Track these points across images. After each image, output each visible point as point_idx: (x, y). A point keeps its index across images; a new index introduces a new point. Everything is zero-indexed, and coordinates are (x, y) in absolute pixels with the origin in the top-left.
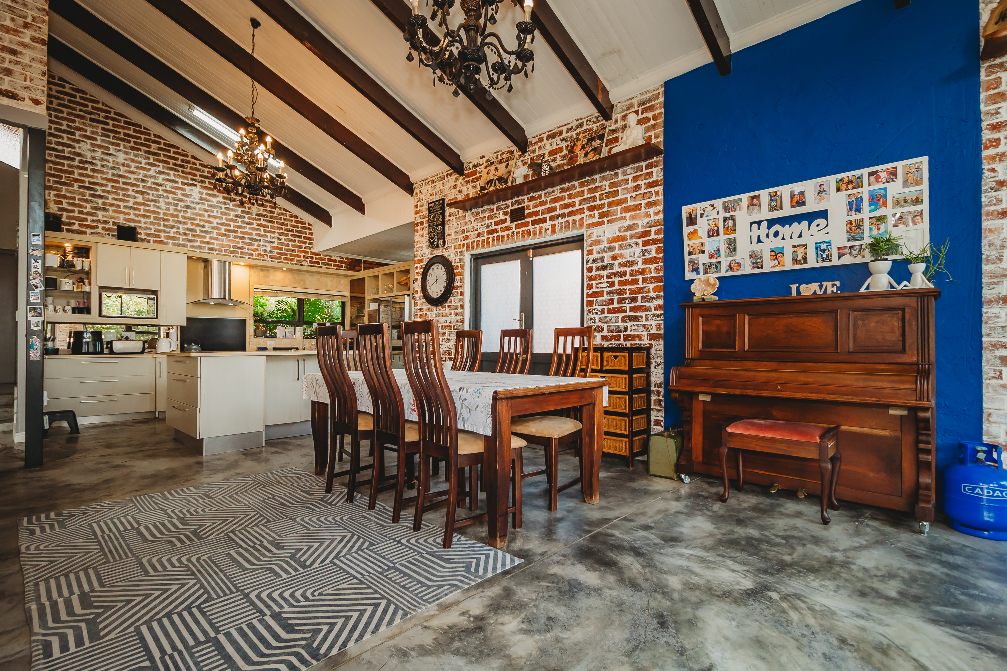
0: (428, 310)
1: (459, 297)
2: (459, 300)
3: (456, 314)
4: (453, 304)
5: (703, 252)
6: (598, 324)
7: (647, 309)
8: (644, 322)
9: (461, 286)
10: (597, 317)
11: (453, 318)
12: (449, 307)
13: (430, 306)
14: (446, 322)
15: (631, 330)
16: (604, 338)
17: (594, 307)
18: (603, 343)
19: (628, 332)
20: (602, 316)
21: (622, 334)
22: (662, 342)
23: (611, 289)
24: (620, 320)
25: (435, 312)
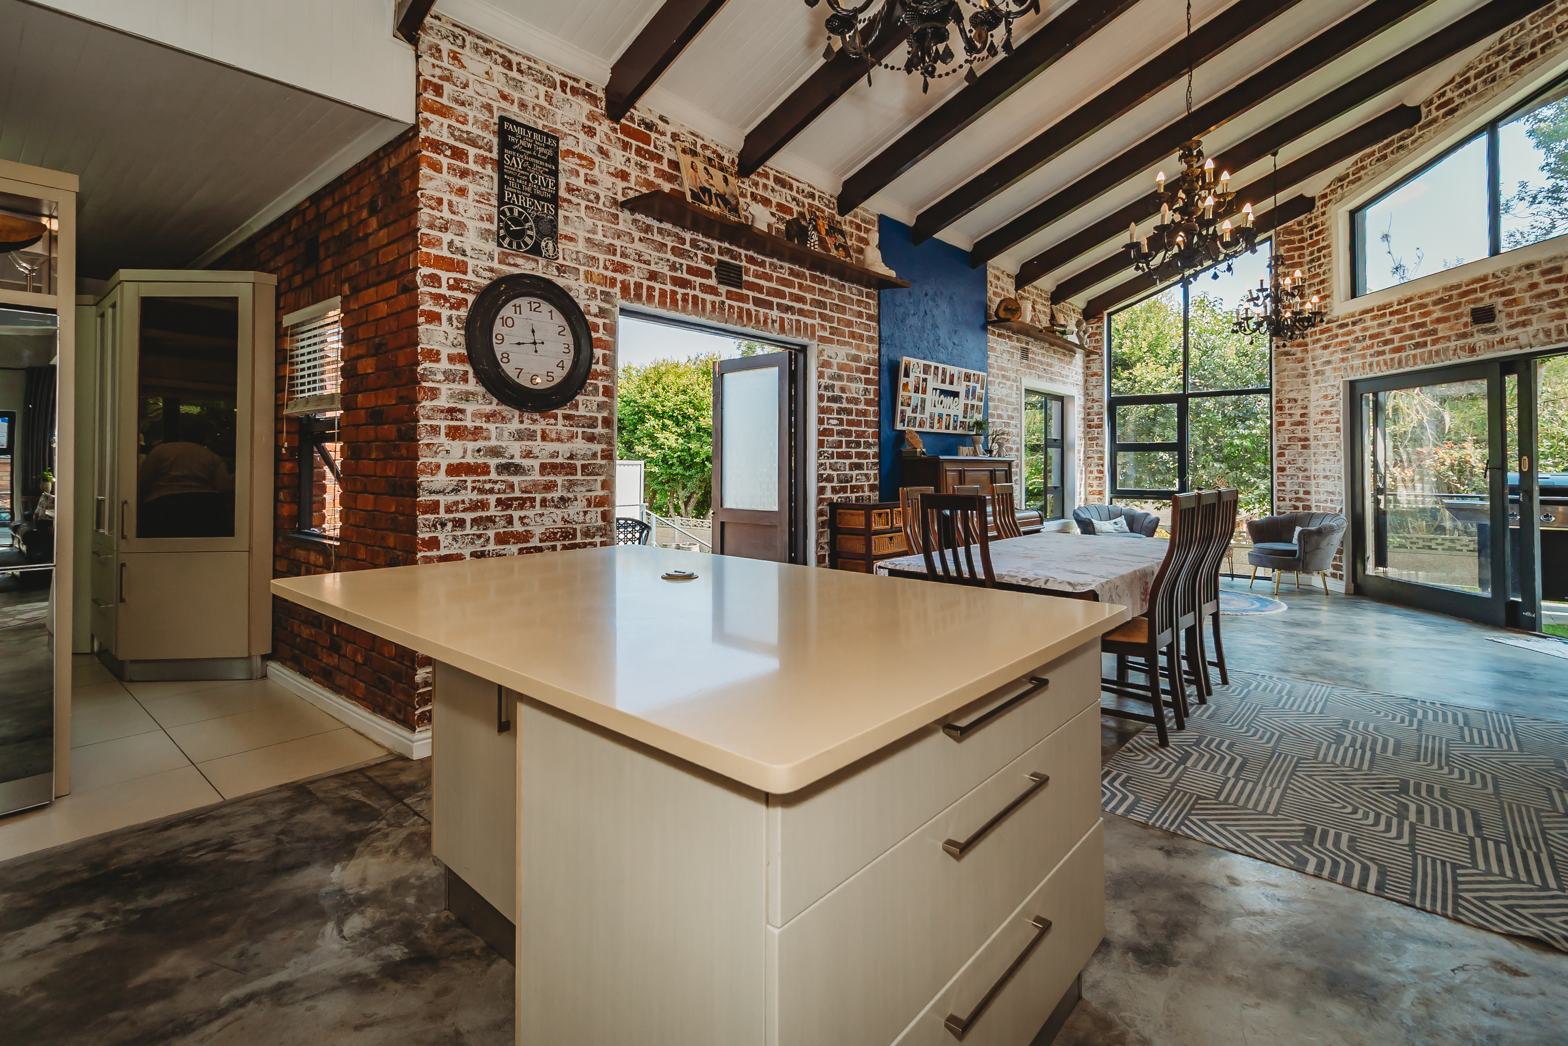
0: (489, 417)
1: (601, 398)
2: (601, 406)
3: (591, 439)
4: (582, 411)
5: (909, 405)
6: (829, 472)
7: (867, 456)
8: (865, 472)
9: (607, 375)
10: (828, 461)
11: (580, 446)
12: (566, 417)
13: (494, 406)
14: (555, 455)
15: (857, 480)
16: (834, 490)
17: (825, 449)
18: (832, 496)
19: (854, 483)
20: (832, 461)
21: (848, 485)
22: (877, 493)
23: (840, 428)
24: (847, 468)
25: (515, 425)
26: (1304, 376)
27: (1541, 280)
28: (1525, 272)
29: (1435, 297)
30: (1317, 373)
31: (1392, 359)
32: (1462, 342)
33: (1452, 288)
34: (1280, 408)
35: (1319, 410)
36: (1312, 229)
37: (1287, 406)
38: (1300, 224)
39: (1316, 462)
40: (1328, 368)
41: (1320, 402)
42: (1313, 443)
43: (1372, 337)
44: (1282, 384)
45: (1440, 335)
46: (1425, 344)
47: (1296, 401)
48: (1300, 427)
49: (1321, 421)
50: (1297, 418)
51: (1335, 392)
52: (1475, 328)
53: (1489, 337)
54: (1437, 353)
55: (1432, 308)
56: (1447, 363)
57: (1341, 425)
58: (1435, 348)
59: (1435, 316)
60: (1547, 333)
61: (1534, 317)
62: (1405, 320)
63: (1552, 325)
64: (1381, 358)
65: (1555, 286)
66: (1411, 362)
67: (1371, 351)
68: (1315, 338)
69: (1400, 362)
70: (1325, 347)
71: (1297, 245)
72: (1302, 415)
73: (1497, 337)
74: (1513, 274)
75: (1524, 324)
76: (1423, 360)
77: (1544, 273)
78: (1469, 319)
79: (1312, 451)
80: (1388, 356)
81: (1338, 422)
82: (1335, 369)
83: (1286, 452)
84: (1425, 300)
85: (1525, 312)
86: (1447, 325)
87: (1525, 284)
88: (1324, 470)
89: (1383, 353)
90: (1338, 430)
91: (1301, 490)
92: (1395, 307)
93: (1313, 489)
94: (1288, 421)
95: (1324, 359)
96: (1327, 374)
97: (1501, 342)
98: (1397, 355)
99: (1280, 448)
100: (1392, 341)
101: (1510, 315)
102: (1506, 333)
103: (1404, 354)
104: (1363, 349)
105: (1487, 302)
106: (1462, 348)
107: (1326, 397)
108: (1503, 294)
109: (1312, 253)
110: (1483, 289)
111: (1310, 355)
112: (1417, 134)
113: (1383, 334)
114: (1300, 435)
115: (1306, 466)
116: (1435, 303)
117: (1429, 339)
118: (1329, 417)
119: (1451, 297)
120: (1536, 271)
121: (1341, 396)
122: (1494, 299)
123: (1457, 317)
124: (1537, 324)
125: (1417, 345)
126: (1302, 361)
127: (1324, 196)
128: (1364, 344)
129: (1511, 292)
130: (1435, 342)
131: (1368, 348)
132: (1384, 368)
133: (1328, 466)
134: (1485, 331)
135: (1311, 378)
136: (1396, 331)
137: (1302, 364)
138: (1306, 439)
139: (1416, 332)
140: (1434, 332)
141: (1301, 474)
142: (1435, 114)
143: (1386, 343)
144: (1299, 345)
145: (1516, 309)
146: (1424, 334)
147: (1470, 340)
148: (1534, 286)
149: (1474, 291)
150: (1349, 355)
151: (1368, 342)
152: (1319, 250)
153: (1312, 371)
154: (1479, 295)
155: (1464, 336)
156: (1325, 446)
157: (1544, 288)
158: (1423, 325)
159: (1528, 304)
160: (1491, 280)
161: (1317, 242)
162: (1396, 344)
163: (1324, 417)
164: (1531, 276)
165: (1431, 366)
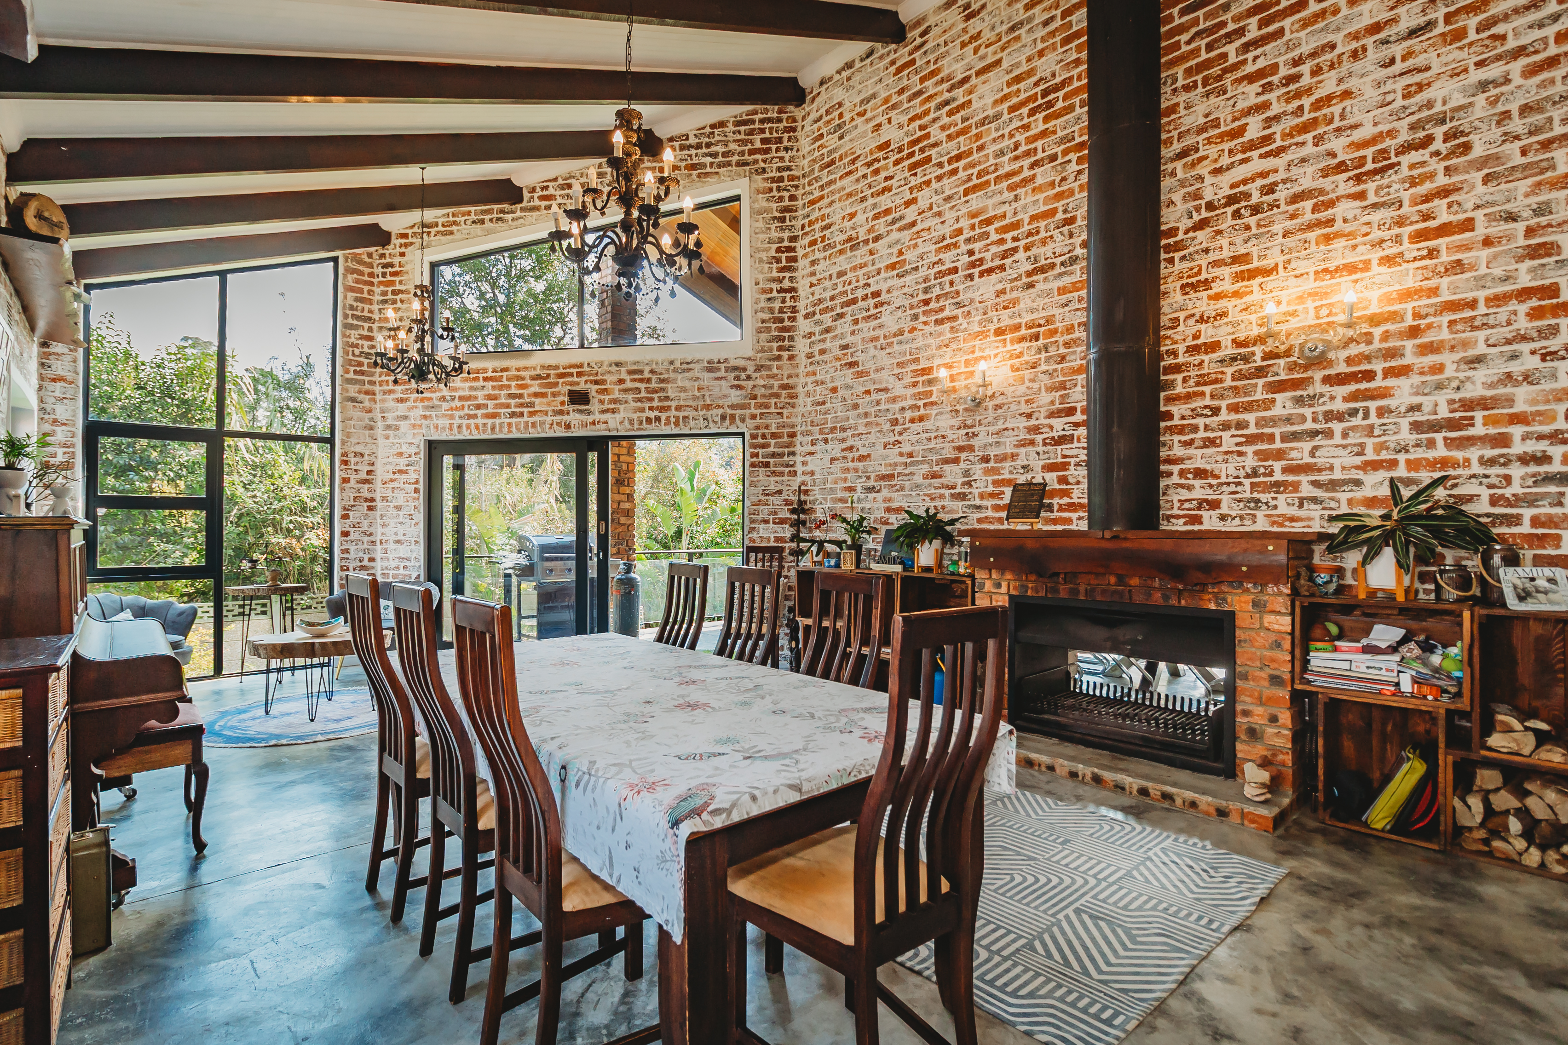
26: (371, 428)
27: (628, 378)
28: (614, 368)
29: (533, 373)
30: (389, 427)
31: (485, 425)
32: (558, 418)
33: (550, 367)
34: (345, 463)
35: (390, 468)
36: (385, 266)
37: (353, 460)
38: (370, 255)
39: (384, 525)
40: (402, 424)
41: (391, 459)
42: (379, 504)
43: (461, 398)
44: (348, 435)
45: (537, 408)
46: (522, 415)
47: (362, 455)
48: (366, 486)
49: (392, 481)
50: (363, 475)
51: (413, 450)
52: (571, 408)
53: (584, 417)
54: (534, 425)
55: (529, 382)
56: (543, 435)
57: (421, 486)
58: (531, 420)
59: (532, 390)
60: (631, 422)
61: (622, 407)
62: (501, 388)
63: (635, 416)
64: (472, 421)
65: (638, 385)
66: (506, 430)
67: (462, 413)
68: (385, 388)
69: (493, 428)
70: (401, 401)
71: (366, 278)
72: (369, 472)
73: (590, 418)
74: (605, 368)
75: (613, 411)
76: (518, 429)
77: (630, 372)
78: (566, 399)
79: (378, 513)
80: (480, 421)
81: (417, 482)
82: (414, 426)
83: (351, 513)
84: (522, 373)
85: (615, 401)
86: (544, 400)
87: (615, 378)
88: (396, 534)
89: (475, 416)
90: (416, 491)
91: (366, 557)
92: (490, 374)
93: (378, 555)
94: (353, 478)
95: (399, 413)
96: (402, 430)
97: (593, 423)
98: (490, 422)
99: (345, 509)
100: (486, 406)
101: (602, 402)
102: (597, 417)
103: (497, 421)
104: (452, 409)
105: (582, 387)
106: (559, 424)
107: (400, 454)
108: (596, 382)
109: (384, 293)
110: (579, 374)
111: (378, 406)
112: (518, 214)
113: (476, 398)
114: (366, 494)
115: (371, 530)
116: (533, 378)
117: (526, 410)
118: (404, 476)
119: (548, 376)
120: (623, 370)
121: (422, 455)
122: (589, 386)
123: (554, 395)
124: (624, 413)
125: (513, 415)
126: (370, 411)
127: (404, 236)
128: (453, 404)
129: (603, 382)
130: (532, 414)
131: (457, 409)
132: (475, 432)
133: (401, 530)
134: (581, 412)
135: (379, 431)
136: (490, 397)
137: (370, 415)
138: (372, 500)
139: (513, 402)
140: (532, 405)
141: (366, 539)
142: (537, 202)
143: (478, 407)
144: (367, 393)
145: (607, 397)
146: (521, 405)
147: (565, 418)
148: (621, 381)
149: (572, 375)
150: (433, 414)
151: (457, 403)
152: (394, 293)
153: (380, 424)
154: (575, 379)
155: (561, 413)
156: (398, 508)
157: (629, 385)
158: (521, 396)
159: (616, 395)
160: (586, 369)
161: (392, 283)
162: (490, 410)
163: (397, 476)
164: (619, 372)
165: (527, 436)
